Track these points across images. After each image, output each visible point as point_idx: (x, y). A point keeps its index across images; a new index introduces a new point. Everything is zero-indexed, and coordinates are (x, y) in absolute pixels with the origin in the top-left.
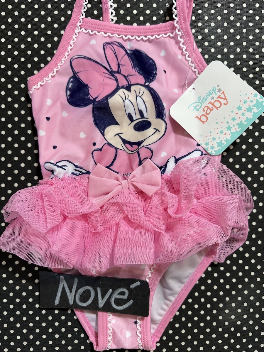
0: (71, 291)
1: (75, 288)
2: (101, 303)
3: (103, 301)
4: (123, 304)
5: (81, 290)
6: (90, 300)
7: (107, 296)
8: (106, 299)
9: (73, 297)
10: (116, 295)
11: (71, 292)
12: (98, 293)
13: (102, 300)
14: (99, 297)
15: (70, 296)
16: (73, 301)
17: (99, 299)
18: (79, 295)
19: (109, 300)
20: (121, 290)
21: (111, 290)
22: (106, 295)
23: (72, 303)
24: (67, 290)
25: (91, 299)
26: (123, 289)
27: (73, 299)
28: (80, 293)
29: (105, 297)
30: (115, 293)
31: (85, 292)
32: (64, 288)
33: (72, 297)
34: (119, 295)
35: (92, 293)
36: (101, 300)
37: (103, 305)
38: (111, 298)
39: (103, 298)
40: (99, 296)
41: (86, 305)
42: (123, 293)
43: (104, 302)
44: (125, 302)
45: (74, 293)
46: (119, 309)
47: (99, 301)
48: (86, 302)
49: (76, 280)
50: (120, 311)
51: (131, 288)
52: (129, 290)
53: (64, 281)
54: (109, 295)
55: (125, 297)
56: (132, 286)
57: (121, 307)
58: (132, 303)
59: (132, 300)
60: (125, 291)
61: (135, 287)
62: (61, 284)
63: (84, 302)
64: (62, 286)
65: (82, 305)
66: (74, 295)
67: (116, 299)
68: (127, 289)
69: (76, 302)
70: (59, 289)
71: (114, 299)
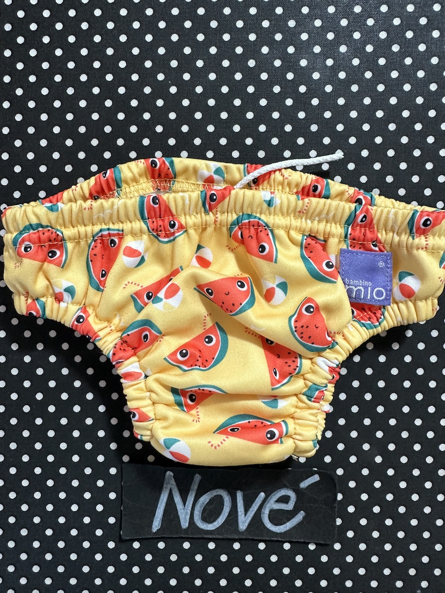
1: (194, 495)
2: (244, 522)
3: (246, 517)
4: (285, 520)
5: (205, 499)
6: (221, 517)
7: (254, 508)
8: (253, 513)
9: (189, 512)
10: (272, 504)
11: (185, 504)
12: (238, 501)
13: (245, 515)
14: (239, 510)
15: (183, 510)
16: (188, 522)
17: (240, 514)
18: (201, 507)
19: (258, 515)
20: (283, 492)
21: (262, 495)
22: (254, 505)
23: (187, 525)
24: (177, 499)
25: (224, 514)
26: (286, 491)
27: (188, 517)
28: (203, 503)
29: (251, 509)
30: (271, 499)
31: (211, 501)
33: (186, 514)
34: (278, 504)
35: (225, 503)
36: (243, 515)
37: (246, 524)
38: (263, 510)
39: (246, 511)
40: (238, 508)
41: (214, 529)
42: (285, 499)
43: (250, 519)
44: (290, 515)
45: (191, 505)
46: (279, 532)
47: (239, 517)
48: (214, 521)
49: (197, 478)
50: (281, 534)
51: (302, 488)
52: (297, 491)
53: (173, 482)
54: (258, 505)
55: (290, 506)
56: (304, 485)
57: (282, 527)
58: (303, 518)
59: (302, 512)
60: (289, 495)
61: (309, 486)
62: (166, 488)
63: (210, 522)
64: (168, 491)
65: (206, 528)
66: (190, 508)
67: (271, 511)
68: (294, 491)
69: (194, 523)
70: (161, 498)
71: (268, 513)
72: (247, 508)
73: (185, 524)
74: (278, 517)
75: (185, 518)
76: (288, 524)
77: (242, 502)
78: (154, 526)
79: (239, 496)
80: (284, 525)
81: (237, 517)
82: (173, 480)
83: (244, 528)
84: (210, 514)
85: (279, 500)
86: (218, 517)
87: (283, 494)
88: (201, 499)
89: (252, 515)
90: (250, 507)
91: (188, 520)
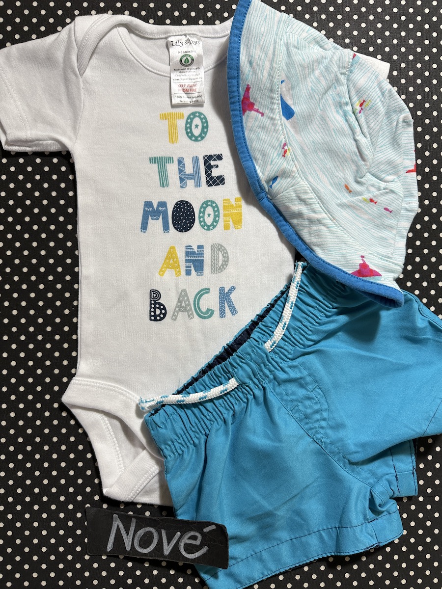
0: (128, 534)
1: (133, 529)
2: (167, 550)
3: (169, 547)
4: (195, 551)
5: (141, 532)
6: (152, 545)
7: (174, 541)
8: (173, 544)
9: (131, 540)
10: (185, 540)
12: (163, 536)
13: (168, 545)
14: (164, 542)
15: (127, 539)
16: (130, 547)
17: (164, 544)
18: (138, 538)
19: (176, 546)
20: (192, 533)
21: (179, 533)
23: (130, 549)
24: (123, 532)
25: (154, 544)
26: (194, 532)
27: (130, 543)
28: (140, 535)
30: (184, 536)
31: (146, 534)
32: (118, 529)
33: (129, 541)
34: (189, 540)
35: (154, 536)
37: (169, 551)
38: (180, 543)
39: (169, 543)
40: (163, 540)
41: (147, 553)
42: (194, 538)
43: (171, 548)
44: (197, 548)
45: (132, 536)
46: (190, 558)
47: (164, 546)
48: (147, 547)
50: (191, 559)
51: (205, 532)
52: (203, 534)
53: (119, 521)
54: (177, 539)
55: (198, 542)
56: (206, 530)
57: (192, 555)
58: (207, 550)
59: (206, 547)
60: (197, 535)
61: (209, 531)
62: (115, 524)
63: (145, 548)
64: (116, 526)
65: (142, 552)
66: (131, 538)
67: (186, 544)
68: (200, 533)
69: (134, 548)
70: (112, 530)
71: (183, 545)
72: (169, 541)
73: (128, 548)
74: (190, 549)
75: (128, 544)
76: (196, 553)
77: (165, 537)
78: (108, 548)
79: (163, 532)
80: (194, 554)
81: (162, 546)
83: (168, 554)
84: (146, 541)
85: (190, 538)
86: (150, 545)
87: (193, 534)
88: (139, 533)
89: (172, 546)
90: (171, 541)
91: (130, 545)
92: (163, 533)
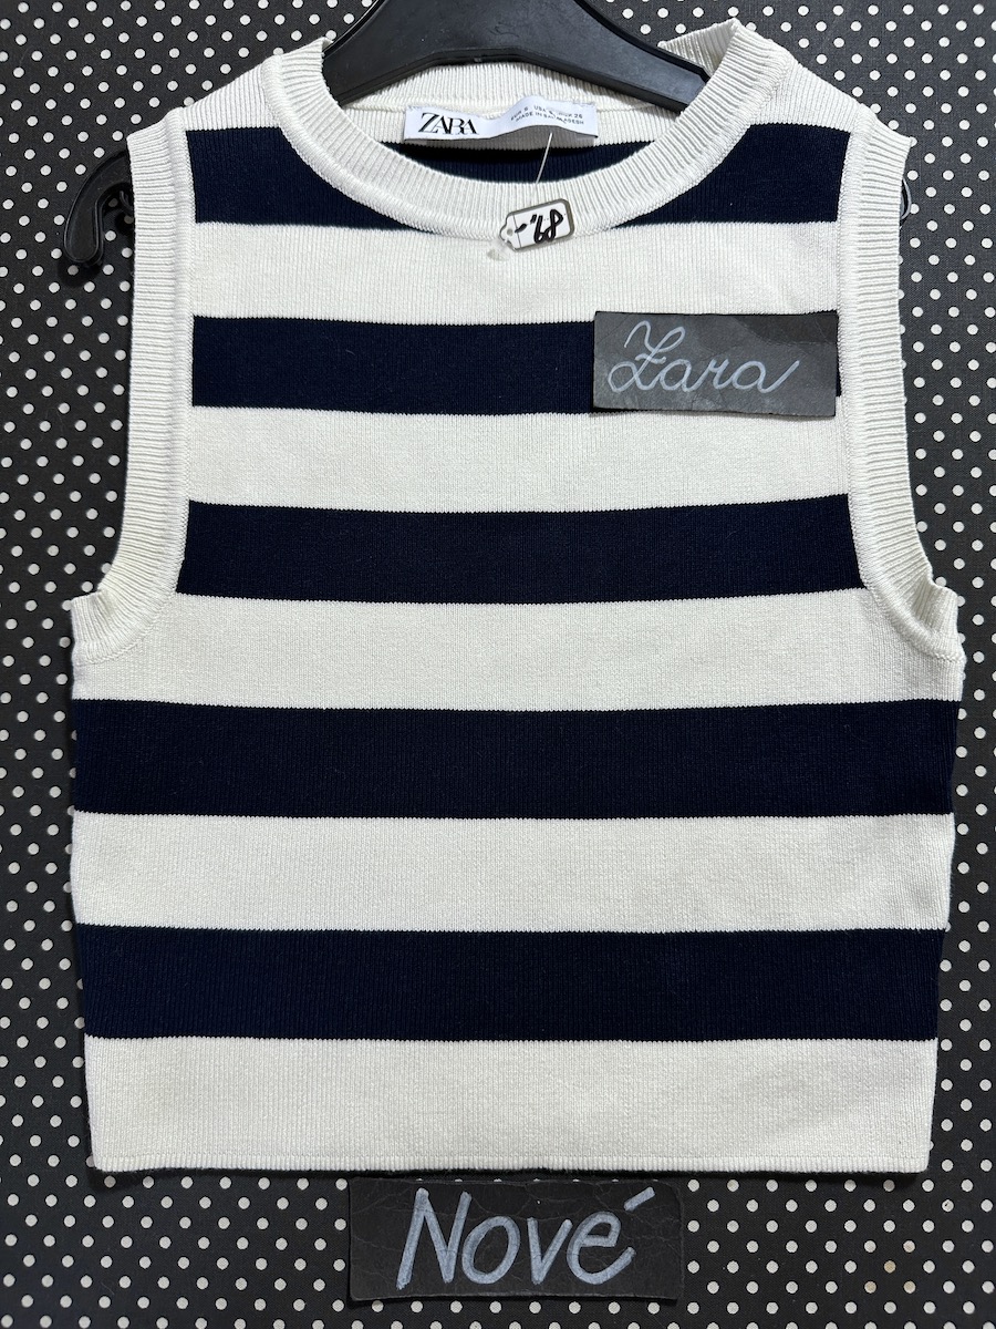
0: (446, 1238)
1: (461, 1227)
2: (540, 1269)
3: (544, 1262)
4: (604, 1265)
5: (479, 1232)
6: (504, 1263)
7: (556, 1246)
8: (555, 1253)
9: (454, 1256)
10: (584, 1239)
11: (447, 1243)
12: (530, 1236)
13: (542, 1258)
14: (532, 1250)
15: (444, 1254)
16: (453, 1272)
17: (533, 1256)
18: (472, 1248)
19: (562, 1258)
20: (599, 1218)
21: (567, 1224)
22: (555, 1241)
23: (452, 1277)
24: (436, 1235)
25: (510, 1257)
26: (603, 1216)
27: (453, 1263)
28: (476, 1241)
29: (551, 1248)
30: (581, 1230)
31: (489, 1236)
32: (425, 1227)
33: (450, 1258)
34: (591, 1238)
35: (510, 1238)
36: (539, 1258)
37: (544, 1273)
38: (569, 1249)
39: (543, 1251)
40: (531, 1246)
41: (494, 1282)
42: (602, 1230)
43: (549, 1264)
44: (610, 1255)
45: (458, 1240)
46: (594, 1282)
47: (533, 1262)
48: (494, 1269)
49: (466, 1198)
50: (597, 1286)
51: (629, 1211)
52: (623, 1216)
53: (428, 1206)
54: (562, 1240)
55: (611, 1241)
56: (631, 1205)
57: (599, 1274)
58: (632, 1259)
59: (630, 1249)
60: (609, 1222)
61: (639, 1206)
62: (418, 1216)
63: (488, 1271)
64: (421, 1221)
65: (481, 1282)
66: (455, 1250)
67: (583, 1250)
68: (616, 1215)
69: (463, 1274)
70: (411, 1233)
71: (577, 1253)
72: (544, 1247)
73: (448, 1276)
74: (594, 1260)
75: (448, 1265)
76: (609, 1269)
77: (536, 1236)
78: (400, 1280)
79: (532, 1224)
80: (603, 1272)
81: (530, 1261)
82: (428, 1203)
83: (541, 1279)
84: (488, 1255)
85: (593, 1233)
86: (501, 1262)
87: (600, 1221)
88: (473, 1234)
89: (552, 1258)
90: (549, 1244)
91: (453, 1268)
92: (530, 1229)
